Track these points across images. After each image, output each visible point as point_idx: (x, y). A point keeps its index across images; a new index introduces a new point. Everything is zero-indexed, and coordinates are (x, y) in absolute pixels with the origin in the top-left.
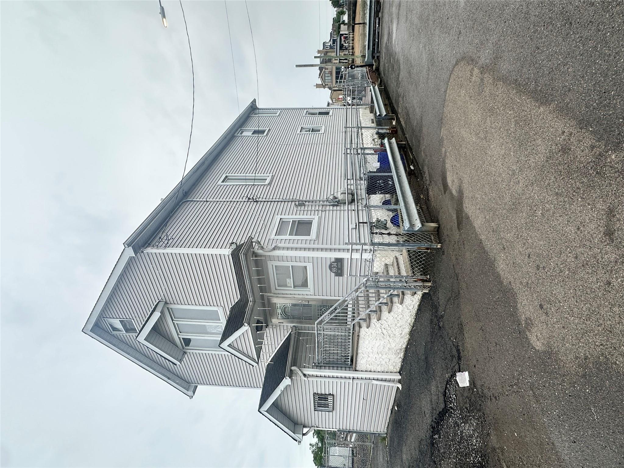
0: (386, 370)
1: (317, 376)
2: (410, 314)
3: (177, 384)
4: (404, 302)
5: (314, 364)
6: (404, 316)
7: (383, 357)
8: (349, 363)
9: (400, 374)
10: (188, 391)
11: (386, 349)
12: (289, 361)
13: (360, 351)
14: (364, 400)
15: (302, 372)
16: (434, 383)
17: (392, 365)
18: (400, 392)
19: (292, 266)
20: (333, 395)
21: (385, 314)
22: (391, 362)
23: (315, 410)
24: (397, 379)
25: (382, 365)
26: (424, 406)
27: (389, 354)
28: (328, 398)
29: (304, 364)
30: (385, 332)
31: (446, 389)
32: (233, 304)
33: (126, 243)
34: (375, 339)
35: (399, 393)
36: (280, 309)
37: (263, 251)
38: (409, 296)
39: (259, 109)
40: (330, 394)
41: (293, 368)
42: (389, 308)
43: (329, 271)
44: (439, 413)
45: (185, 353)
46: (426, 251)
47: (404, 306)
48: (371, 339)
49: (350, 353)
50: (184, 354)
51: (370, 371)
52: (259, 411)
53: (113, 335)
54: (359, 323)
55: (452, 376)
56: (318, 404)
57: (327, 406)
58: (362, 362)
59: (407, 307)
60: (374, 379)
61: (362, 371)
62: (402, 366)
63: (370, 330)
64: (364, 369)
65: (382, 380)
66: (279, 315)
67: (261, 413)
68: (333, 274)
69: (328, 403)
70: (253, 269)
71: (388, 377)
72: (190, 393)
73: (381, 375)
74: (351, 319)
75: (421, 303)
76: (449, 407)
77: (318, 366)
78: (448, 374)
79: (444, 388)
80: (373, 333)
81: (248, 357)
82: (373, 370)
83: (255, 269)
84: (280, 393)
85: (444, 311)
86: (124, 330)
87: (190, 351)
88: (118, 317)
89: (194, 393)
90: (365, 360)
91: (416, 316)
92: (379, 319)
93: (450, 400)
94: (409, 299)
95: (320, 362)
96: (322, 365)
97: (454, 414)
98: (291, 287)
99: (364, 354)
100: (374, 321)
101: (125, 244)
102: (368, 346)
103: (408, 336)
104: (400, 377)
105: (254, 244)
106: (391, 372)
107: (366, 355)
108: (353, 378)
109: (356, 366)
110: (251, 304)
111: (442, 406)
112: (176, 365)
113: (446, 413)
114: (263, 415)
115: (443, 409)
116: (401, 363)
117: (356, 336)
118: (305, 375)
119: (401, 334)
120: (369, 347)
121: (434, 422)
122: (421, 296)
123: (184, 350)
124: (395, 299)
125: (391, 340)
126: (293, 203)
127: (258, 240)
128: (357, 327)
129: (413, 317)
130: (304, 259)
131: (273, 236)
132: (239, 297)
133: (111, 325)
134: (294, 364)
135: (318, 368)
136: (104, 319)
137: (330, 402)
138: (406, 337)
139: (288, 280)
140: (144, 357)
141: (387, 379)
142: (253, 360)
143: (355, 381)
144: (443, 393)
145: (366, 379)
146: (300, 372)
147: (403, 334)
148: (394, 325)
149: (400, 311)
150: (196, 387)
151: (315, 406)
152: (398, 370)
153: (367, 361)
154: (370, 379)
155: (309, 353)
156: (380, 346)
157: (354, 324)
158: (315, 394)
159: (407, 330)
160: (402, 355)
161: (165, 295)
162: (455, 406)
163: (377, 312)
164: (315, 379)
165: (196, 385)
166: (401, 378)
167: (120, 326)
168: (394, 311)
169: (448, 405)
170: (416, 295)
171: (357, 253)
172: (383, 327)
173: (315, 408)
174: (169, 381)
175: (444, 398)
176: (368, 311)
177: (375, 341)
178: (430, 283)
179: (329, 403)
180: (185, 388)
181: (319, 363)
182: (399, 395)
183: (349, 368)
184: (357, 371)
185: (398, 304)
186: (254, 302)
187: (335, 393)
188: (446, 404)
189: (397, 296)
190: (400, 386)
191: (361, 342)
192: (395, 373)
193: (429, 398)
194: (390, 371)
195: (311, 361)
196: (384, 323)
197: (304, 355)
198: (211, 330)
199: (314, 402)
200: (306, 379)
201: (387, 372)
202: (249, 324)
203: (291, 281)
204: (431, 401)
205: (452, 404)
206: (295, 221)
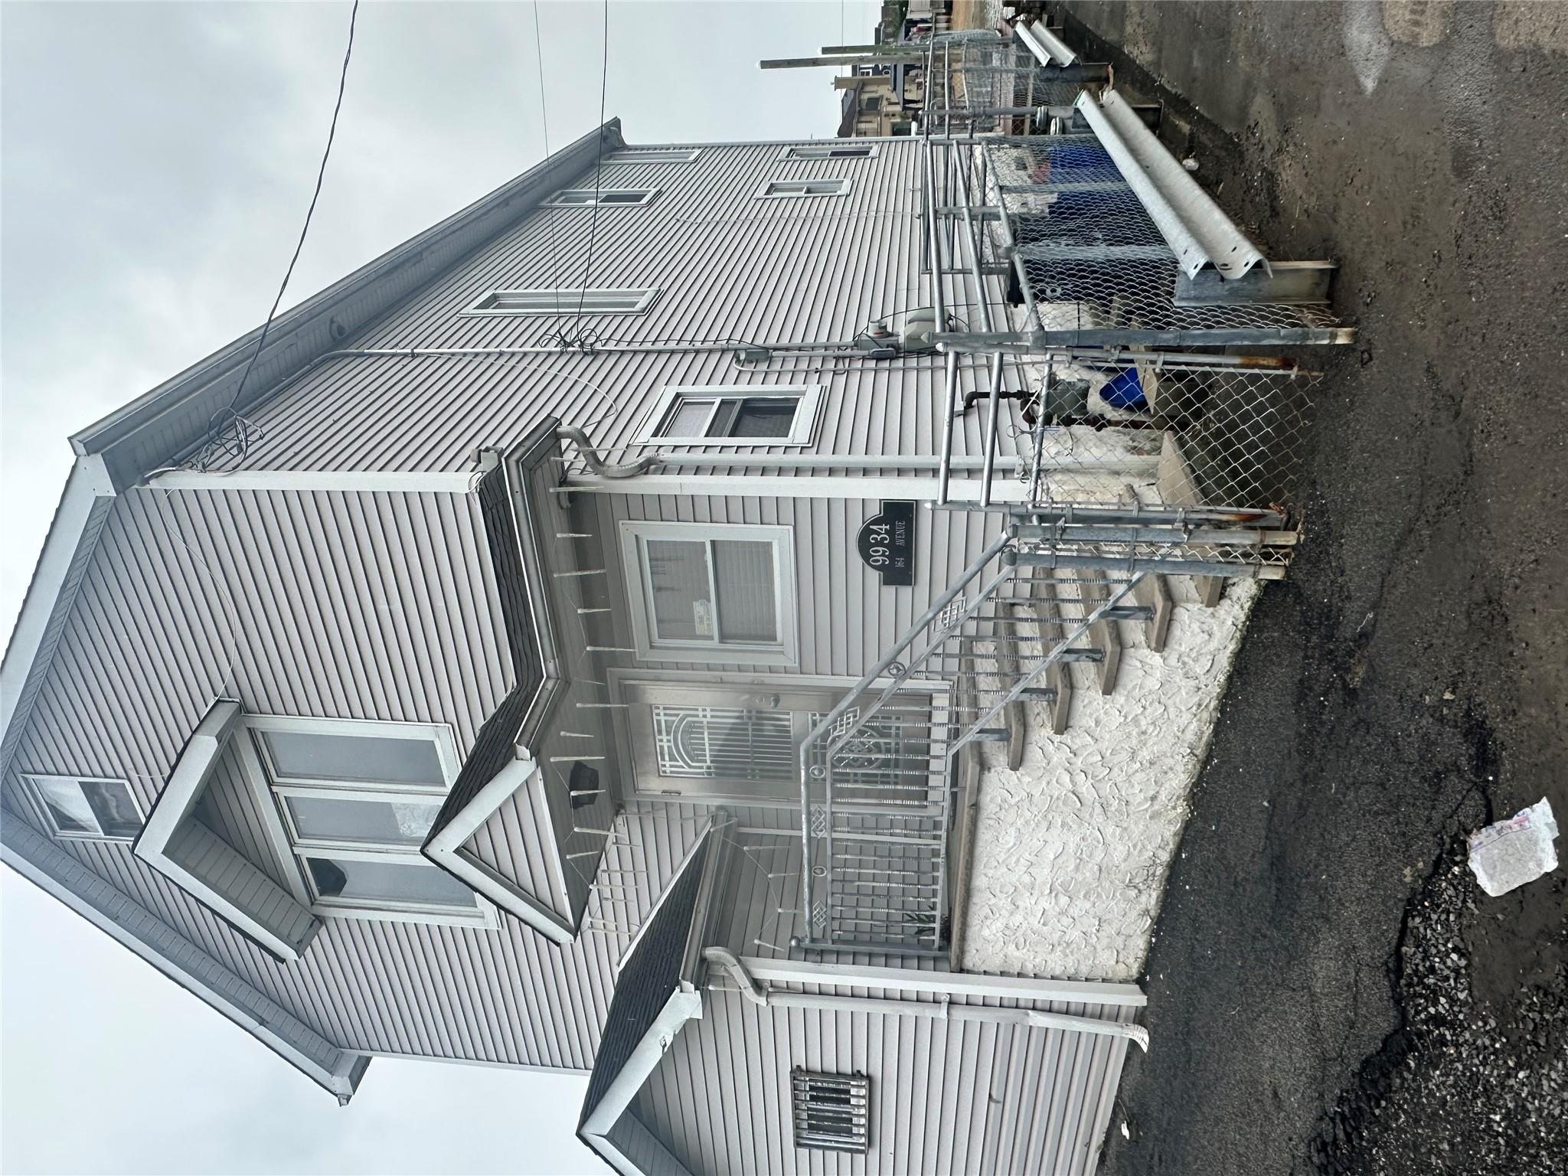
0: (1084, 971)
1: (805, 992)
2: (1196, 699)
3: (293, 1044)
4: (1173, 643)
5: (793, 943)
6: (1171, 710)
7: (1074, 911)
8: (936, 937)
9: (1144, 990)
10: (332, 1073)
11: (1089, 873)
12: (698, 927)
13: (980, 881)
14: (993, 1105)
15: (747, 972)
16: (1329, 940)
17: (1109, 947)
18: (1142, 1063)
19: (713, 543)
20: (869, 1078)
21: (1090, 701)
22: (1109, 930)
23: (798, 1145)
24: (1129, 1007)
25: (1068, 945)
26: (1272, 1067)
27: (1099, 896)
28: (848, 1092)
29: (756, 942)
30: (1085, 787)
31: (1401, 943)
32: (491, 710)
33: (80, 437)
34: (1045, 825)
35: (1137, 1066)
36: (668, 734)
37: (603, 473)
38: (1195, 607)
39: (629, 148)
40: (856, 1075)
41: (711, 952)
42: (1109, 670)
43: (857, 559)
44: (1363, 1069)
45: (320, 920)
46: (1281, 372)
47: (1173, 660)
48: (1027, 822)
49: (939, 906)
50: (317, 923)
51: (1019, 975)
52: (579, 1135)
53: (62, 846)
54: (978, 746)
55: (1437, 863)
56: (810, 1117)
57: (841, 1125)
58: (986, 932)
59: (1184, 663)
60: (1034, 1009)
61: (985, 973)
62: (1152, 949)
63: (1026, 779)
64: (995, 965)
65: (1067, 1013)
66: (663, 759)
67: (586, 1142)
68: (874, 576)
69: (849, 1113)
70: (559, 535)
71: (1094, 997)
72: (341, 1083)
73: (1064, 989)
74: (945, 729)
75: (1244, 640)
76: (1425, 1022)
77: (813, 952)
78: (1413, 866)
79: (1393, 935)
80: (1037, 793)
81: (537, 903)
82: (1029, 969)
83: (565, 535)
84: (659, 1056)
85: (1374, 607)
86: (100, 829)
87: (340, 911)
88: (75, 770)
89: (355, 1086)
90: (999, 924)
91: (1222, 708)
92: (1063, 726)
93: (1427, 987)
94: (1195, 626)
95: (818, 934)
96: (829, 945)
97: (1457, 1045)
98: (711, 638)
99: (998, 894)
100: (1042, 734)
101: (75, 441)
102: (1014, 859)
103: (1181, 808)
104: (1141, 1000)
105: (565, 442)
106: (1104, 980)
107: (1003, 902)
108: (951, 1003)
109: (962, 952)
110: (550, 685)
111: (1384, 1024)
112: (283, 961)
113: (1404, 1054)
114: (596, 1152)
115: (1385, 1042)
116: (1146, 937)
117: (966, 810)
118: (758, 985)
119: (1153, 798)
120: (1018, 860)
121: (1332, 1119)
122: (1247, 606)
123: (318, 910)
124: (1135, 630)
125: (1109, 830)
126: (729, 356)
127: (584, 430)
128: (970, 764)
129: (1205, 715)
130: (763, 510)
131: (645, 436)
132: (512, 678)
133: (52, 807)
134: (717, 935)
135: (810, 957)
136: (25, 779)
137: (859, 1106)
138: (1173, 814)
139: (698, 608)
140: (174, 934)
141: (1089, 1009)
142: (558, 918)
143: (960, 1014)
144: (1386, 963)
145: (1001, 1006)
146: (737, 972)
147: (1163, 797)
148: (1124, 756)
149: (1153, 683)
150: (363, 1061)
151: (797, 1127)
152: (1134, 972)
153: (1007, 927)
154: (1017, 1007)
155: (777, 904)
156: (1064, 858)
157: (956, 757)
158: (796, 1072)
159: (1179, 778)
160: (1153, 902)
161: (237, 674)
162: (1464, 1003)
163: (1055, 693)
164: (798, 1003)
165: (368, 1053)
166: (1145, 1003)
167: (80, 809)
168: (1130, 686)
169: (1418, 1013)
170: (1225, 603)
171: (970, 481)
172: (1078, 762)
173: (797, 1136)
174: (262, 1031)
175: (1395, 985)
176: (1016, 690)
177: (1041, 833)
178: (1292, 533)
179: (856, 1112)
180: (320, 1063)
181: (813, 940)
182: (1136, 1074)
183: (935, 959)
184: (969, 972)
185: (1147, 651)
186: (565, 681)
187: (877, 1073)
188: (1403, 1013)
189: (1142, 615)
190: (1142, 1037)
191: (984, 836)
192: (1120, 982)
193: (1300, 1018)
194: (1099, 973)
195: (785, 933)
196: (1084, 746)
197: (757, 908)
198: (413, 826)
199: (795, 1107)
200: (762, 1001)
201: (1087, 980)
202: (535, 753)
203: (708, 612)
204: (1314, 1028)
205: (1443, 1000)
206: (733, 403)
